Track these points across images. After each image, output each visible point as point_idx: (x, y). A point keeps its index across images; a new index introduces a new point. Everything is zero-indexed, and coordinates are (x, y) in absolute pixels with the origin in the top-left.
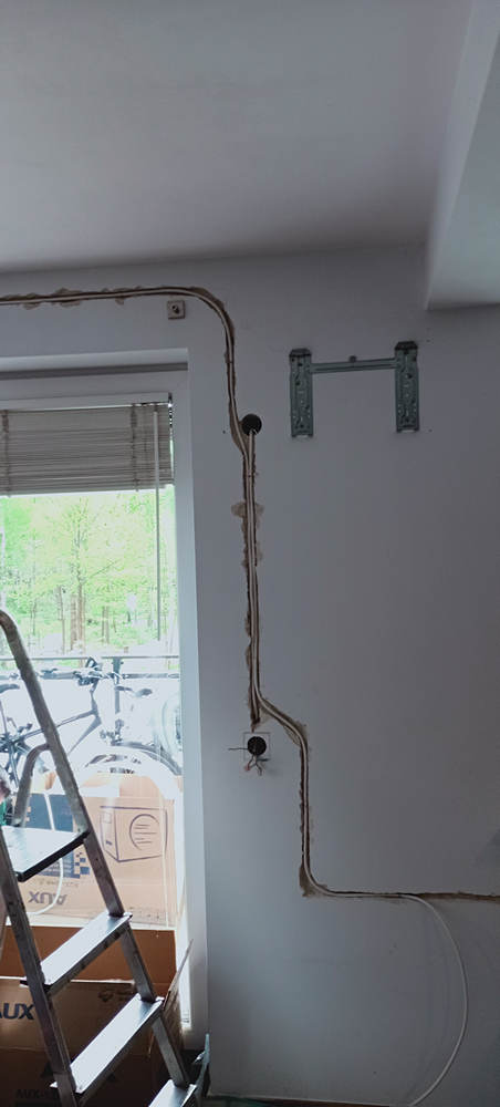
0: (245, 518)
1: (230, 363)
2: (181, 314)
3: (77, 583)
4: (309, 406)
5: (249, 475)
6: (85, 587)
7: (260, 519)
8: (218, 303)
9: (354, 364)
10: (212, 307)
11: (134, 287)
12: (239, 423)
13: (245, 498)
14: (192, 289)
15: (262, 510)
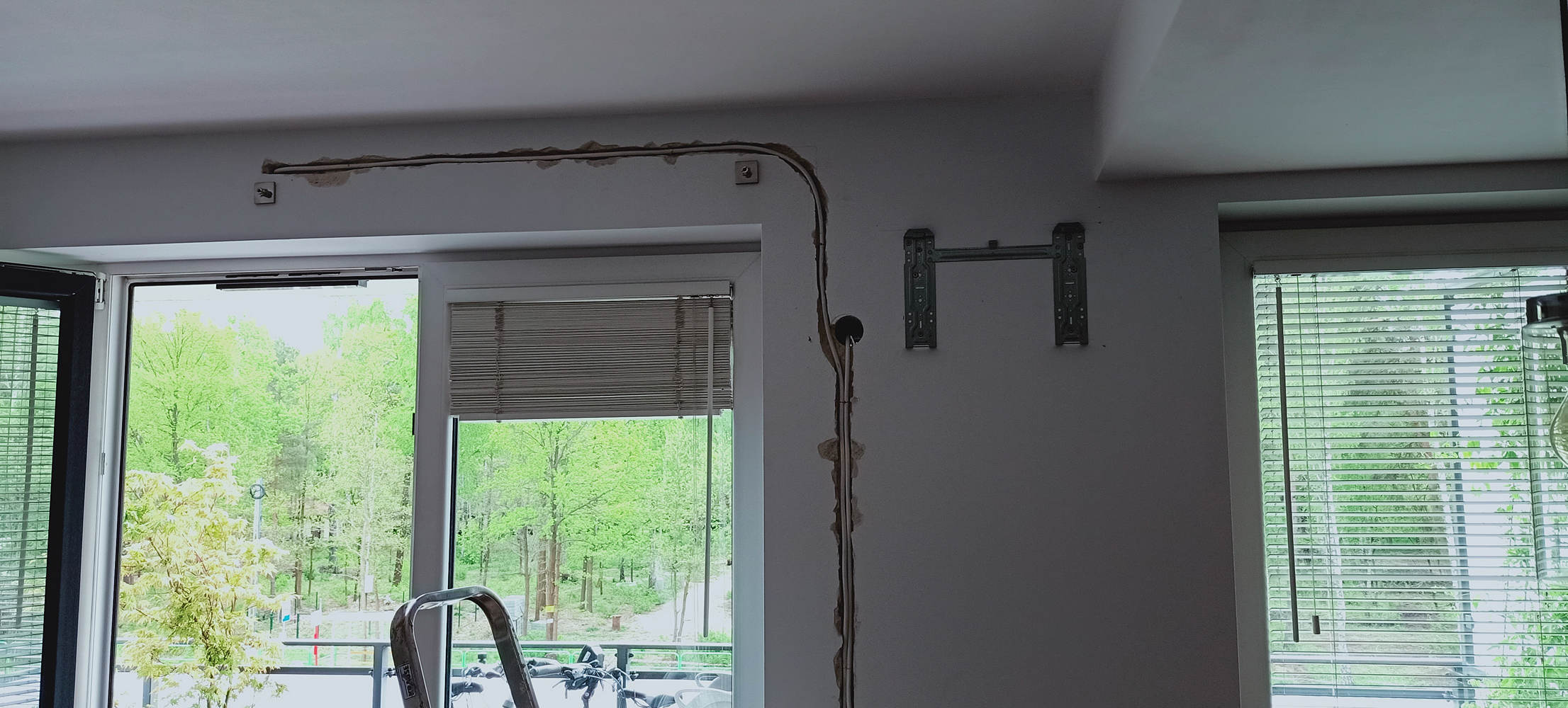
0: (838, 462)
1: (820, 244)
2: (753, 178)
3: (550, 522)
4: (932, 306)
5: (844, 401)
6: (562, 528)
7: (859, 463)
8: (806, 165)
9: (994, 252)
10: (797, 170)
11: (690, 142)
12: (831, 327)
13: (838, 434)
14: (770, 146)
15: (861, 451)
